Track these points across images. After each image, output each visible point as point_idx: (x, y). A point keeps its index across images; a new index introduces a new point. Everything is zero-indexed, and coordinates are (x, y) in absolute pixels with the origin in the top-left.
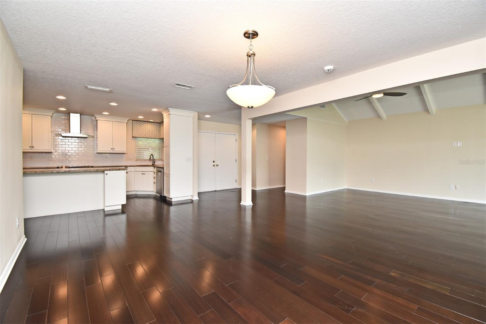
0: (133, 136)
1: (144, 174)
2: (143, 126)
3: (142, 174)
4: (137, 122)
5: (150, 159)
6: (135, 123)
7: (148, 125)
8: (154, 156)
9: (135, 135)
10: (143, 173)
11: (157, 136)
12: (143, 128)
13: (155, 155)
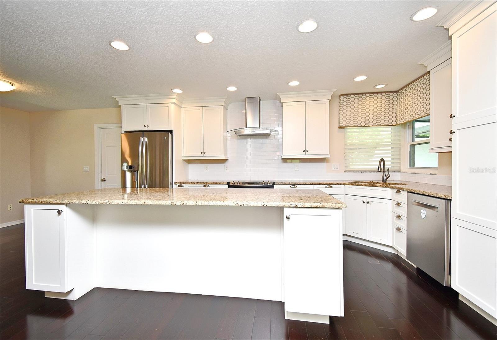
0: (341, 125)
1: (368, 203)
2: (360, 103)
3: (364, 202)
4: (349, 97)
5: (379, 170)
6: (345, 100)
7: (372, 100)
8: (386, 163)
9: (344, 123)
10: (366, 200)
11: (390, 121)
12: (360, 107)
13: (388, 161)
